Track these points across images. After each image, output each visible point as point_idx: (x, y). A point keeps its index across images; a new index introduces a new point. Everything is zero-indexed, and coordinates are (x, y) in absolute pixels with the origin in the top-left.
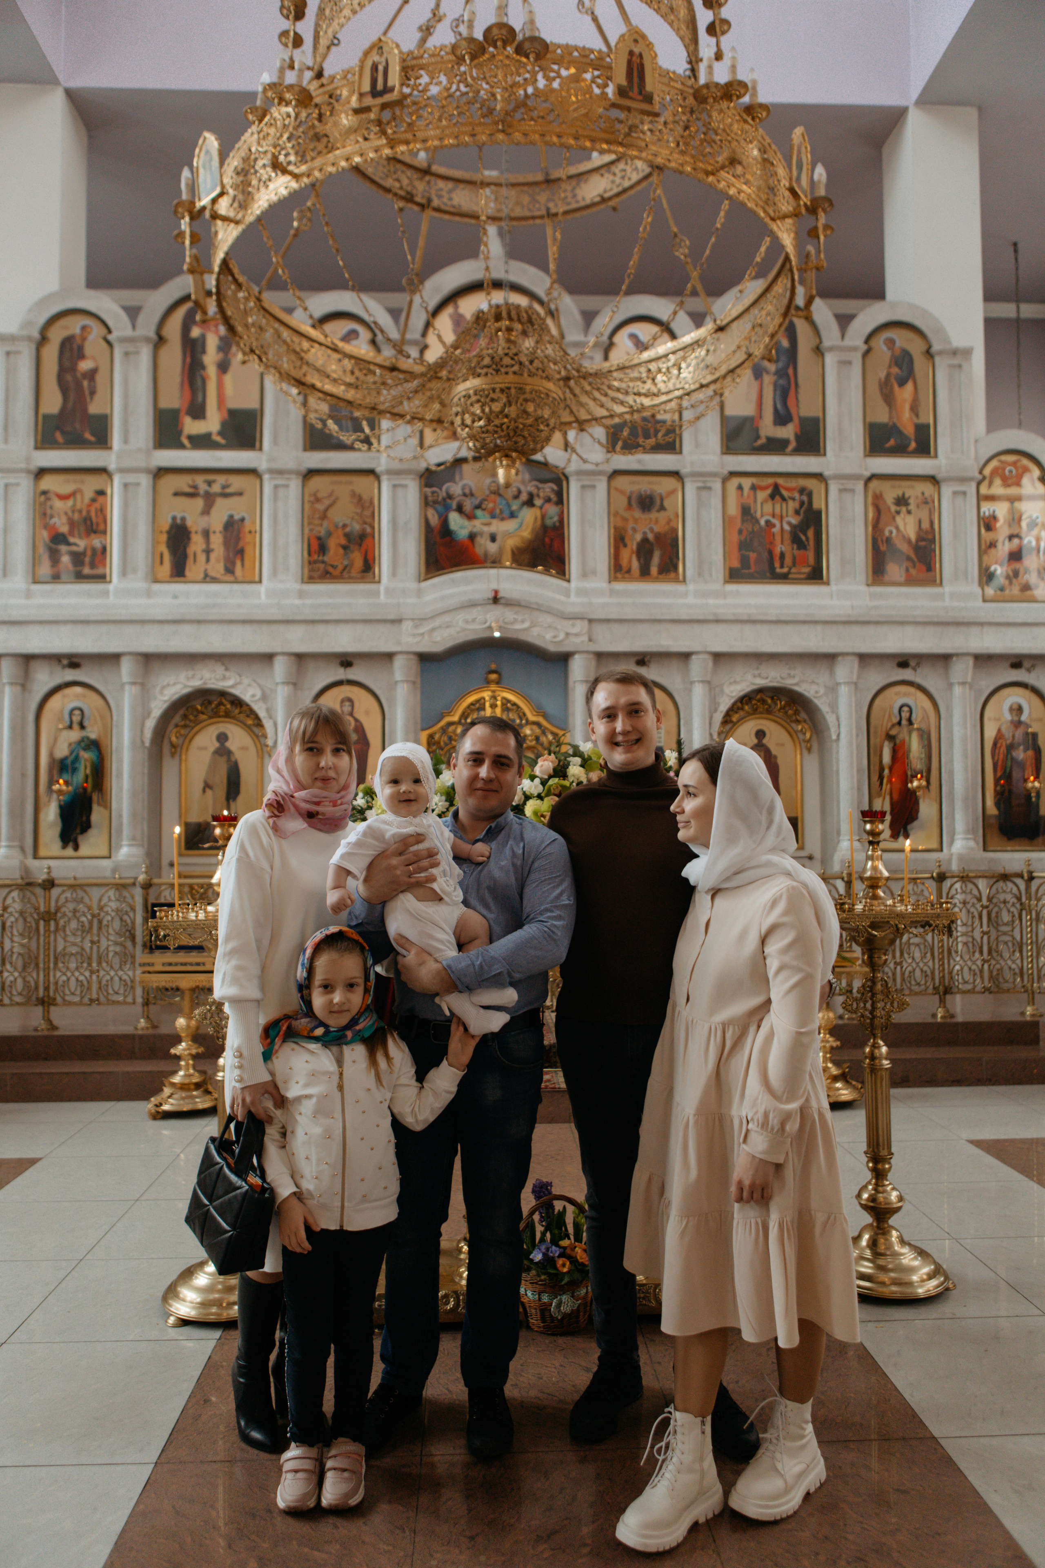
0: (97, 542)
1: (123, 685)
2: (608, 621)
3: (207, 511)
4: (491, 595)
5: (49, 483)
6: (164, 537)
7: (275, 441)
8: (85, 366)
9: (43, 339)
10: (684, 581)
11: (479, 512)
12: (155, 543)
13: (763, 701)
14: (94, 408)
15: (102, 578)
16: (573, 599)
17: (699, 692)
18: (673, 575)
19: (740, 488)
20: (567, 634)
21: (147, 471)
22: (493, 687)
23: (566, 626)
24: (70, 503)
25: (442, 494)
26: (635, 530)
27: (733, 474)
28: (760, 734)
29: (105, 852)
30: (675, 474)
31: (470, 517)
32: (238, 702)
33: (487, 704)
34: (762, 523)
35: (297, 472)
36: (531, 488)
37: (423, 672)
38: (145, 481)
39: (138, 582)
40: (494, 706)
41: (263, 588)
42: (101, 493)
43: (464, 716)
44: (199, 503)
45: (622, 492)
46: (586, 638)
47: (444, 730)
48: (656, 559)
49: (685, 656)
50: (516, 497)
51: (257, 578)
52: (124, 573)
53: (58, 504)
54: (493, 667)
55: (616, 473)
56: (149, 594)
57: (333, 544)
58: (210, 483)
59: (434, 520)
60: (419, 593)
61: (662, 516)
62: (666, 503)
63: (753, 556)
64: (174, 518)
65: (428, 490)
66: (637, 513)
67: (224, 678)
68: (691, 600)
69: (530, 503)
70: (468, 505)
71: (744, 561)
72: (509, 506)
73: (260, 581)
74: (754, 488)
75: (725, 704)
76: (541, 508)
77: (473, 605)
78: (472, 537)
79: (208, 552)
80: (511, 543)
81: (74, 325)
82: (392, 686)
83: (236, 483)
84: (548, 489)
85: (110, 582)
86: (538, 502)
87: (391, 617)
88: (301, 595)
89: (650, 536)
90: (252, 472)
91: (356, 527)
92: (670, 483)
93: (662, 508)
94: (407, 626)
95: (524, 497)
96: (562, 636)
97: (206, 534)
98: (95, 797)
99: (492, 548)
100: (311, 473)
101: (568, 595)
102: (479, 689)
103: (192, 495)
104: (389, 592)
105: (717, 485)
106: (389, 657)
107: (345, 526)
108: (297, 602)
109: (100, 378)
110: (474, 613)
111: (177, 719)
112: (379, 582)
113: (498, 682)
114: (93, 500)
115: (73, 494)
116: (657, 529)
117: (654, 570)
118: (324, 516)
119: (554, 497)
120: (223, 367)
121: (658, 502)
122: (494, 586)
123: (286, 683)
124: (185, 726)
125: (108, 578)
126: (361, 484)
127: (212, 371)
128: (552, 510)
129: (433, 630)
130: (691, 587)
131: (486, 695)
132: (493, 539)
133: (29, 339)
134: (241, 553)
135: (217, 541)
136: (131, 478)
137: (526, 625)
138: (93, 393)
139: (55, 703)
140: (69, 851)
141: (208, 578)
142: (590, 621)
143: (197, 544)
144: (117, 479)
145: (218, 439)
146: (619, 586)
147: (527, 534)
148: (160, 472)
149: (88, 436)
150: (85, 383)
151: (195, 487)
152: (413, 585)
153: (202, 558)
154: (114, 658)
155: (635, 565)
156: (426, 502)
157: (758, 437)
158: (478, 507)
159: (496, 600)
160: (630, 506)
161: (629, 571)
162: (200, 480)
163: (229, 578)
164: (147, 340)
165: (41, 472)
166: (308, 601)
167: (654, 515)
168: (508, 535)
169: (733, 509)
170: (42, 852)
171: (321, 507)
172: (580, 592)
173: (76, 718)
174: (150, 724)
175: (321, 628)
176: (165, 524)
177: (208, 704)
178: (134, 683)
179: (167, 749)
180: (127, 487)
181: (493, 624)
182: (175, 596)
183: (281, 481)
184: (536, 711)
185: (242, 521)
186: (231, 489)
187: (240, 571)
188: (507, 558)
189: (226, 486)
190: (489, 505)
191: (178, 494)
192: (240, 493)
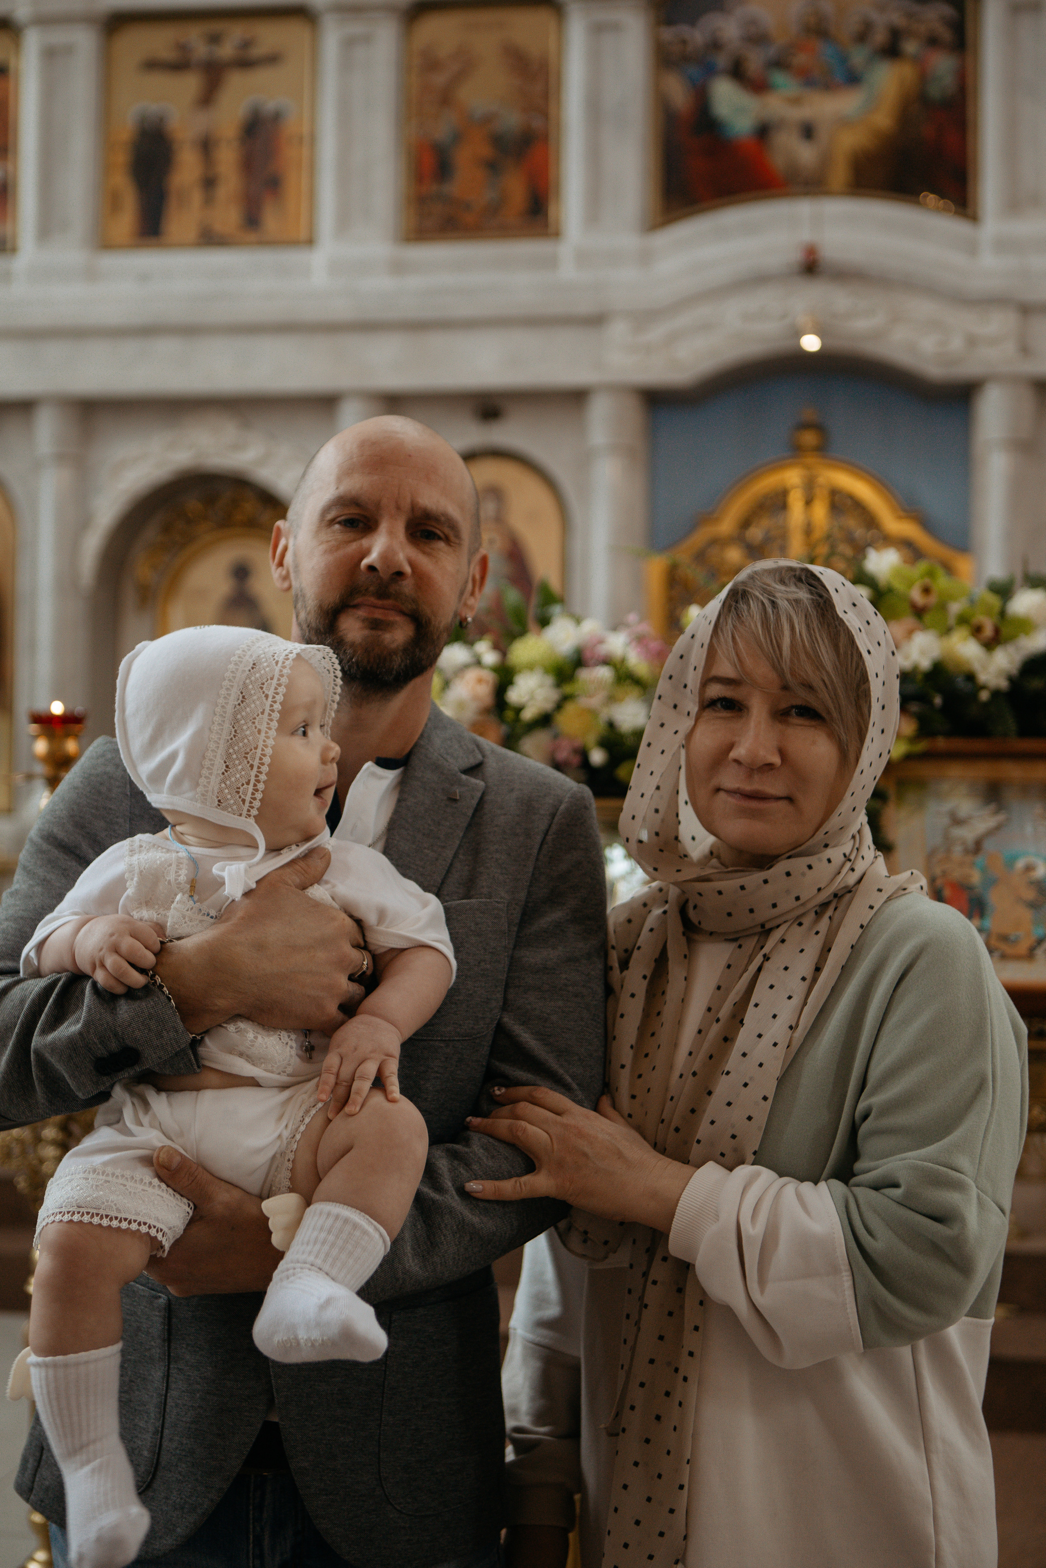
1: (38, 464)
3: (207, 99)
4: (800, 257)
6: (122, 158)
11: (779, 78)
12: (105, 168)
15: (1, 244)
16: (987, 259)
20: (972, 341)
21: (89, 19)
22: (810, 460)
23: (966, 321)
25: (697, 36)
31: (760, 87)
33: (796, 501)
35: (386, 7)
36: (895, 16)
37: (652, 432)
38: (86, 41)
39: (71, 250)
40: (809, 502)
41: (318, 260)
42: (1, 72)
43: (746, 523)
46: (1009, 348)
47: (700, 557)
50: (862, 37)
51: (306, 236)
52: (44, 232)
54: (809, 414)
56: (91, 275)
57: (466, 160)
58: (215, 39)
59: (678, 93)
60: (645, 258)
64: (143, 118)
65: (668, 34)
67: (237, 447)
69: (892, 50)
70: (755, 61)
72: (844, 59)
73: (311, 241)
76: (918, 59)
77: (760, 280)
78: (763, 131)
79: (209, 183)
80: (848, 141)
82: (585, 462)
83: (269, 37)
84: (936, 16)
85: (15, 250)
86: (910, 47)
88: (398, 268)
90: (298, 13)
91: (512, 120)
94: (618, 330)
95: (880, 37)
96: (956, 344)
97: (207, 146)
99: (806, 155)
100: (420, 9)
101: (972, 249)
102: (778, 465)
103: (180, 65)
104: (583, 258)
106: (576, 398)
107: (490, 119)
108: (386, 283)
110: (766, 298)
111: (151, 533)
112: (558, 235)
113: (822, 449)
118: (446, 99)
119: (946, 35)
122: (806, 235)
124: (166, 547)
125: (10, 244)
126: (525, 27)
128: (943, 65)
129: (674, 338)
131: (793, 477)
132: (808, 132)
134: (273, 184)
136: (59, 36)
137: (877, 321)
141: (208, 238)
142: (1024, 309)
143: (187, 168)
144: (30, 40)
147: (884, 119)
148: (117, 22)
151: (183, 48)
152: (630, 241)
153: (196, 197)
154: (23, 407)
156: (665, 58)
158: (779, 64)
159: (811, 266)
162: (195, 36)
163: (252, 237)
166: (413, 282)
168: (844, 123)
171: (440, 79)
172: (1003, 245)
174: (93, 543)
175: (437, 341)
176: (127, 128)
177: (210, 500)
178: (61, 458)
179: (130, 597)
180: (50, 54)
181: (802, 319)
182: (144, 277)
183: (356, 28)
184: (905, 511)
185: (277, 117)
186: (258, 51)
187: (271, 221)
188: (840, 174)
189: (246, 45)
190: (801, 59)
191: (152, 65)
192: (273, 59)
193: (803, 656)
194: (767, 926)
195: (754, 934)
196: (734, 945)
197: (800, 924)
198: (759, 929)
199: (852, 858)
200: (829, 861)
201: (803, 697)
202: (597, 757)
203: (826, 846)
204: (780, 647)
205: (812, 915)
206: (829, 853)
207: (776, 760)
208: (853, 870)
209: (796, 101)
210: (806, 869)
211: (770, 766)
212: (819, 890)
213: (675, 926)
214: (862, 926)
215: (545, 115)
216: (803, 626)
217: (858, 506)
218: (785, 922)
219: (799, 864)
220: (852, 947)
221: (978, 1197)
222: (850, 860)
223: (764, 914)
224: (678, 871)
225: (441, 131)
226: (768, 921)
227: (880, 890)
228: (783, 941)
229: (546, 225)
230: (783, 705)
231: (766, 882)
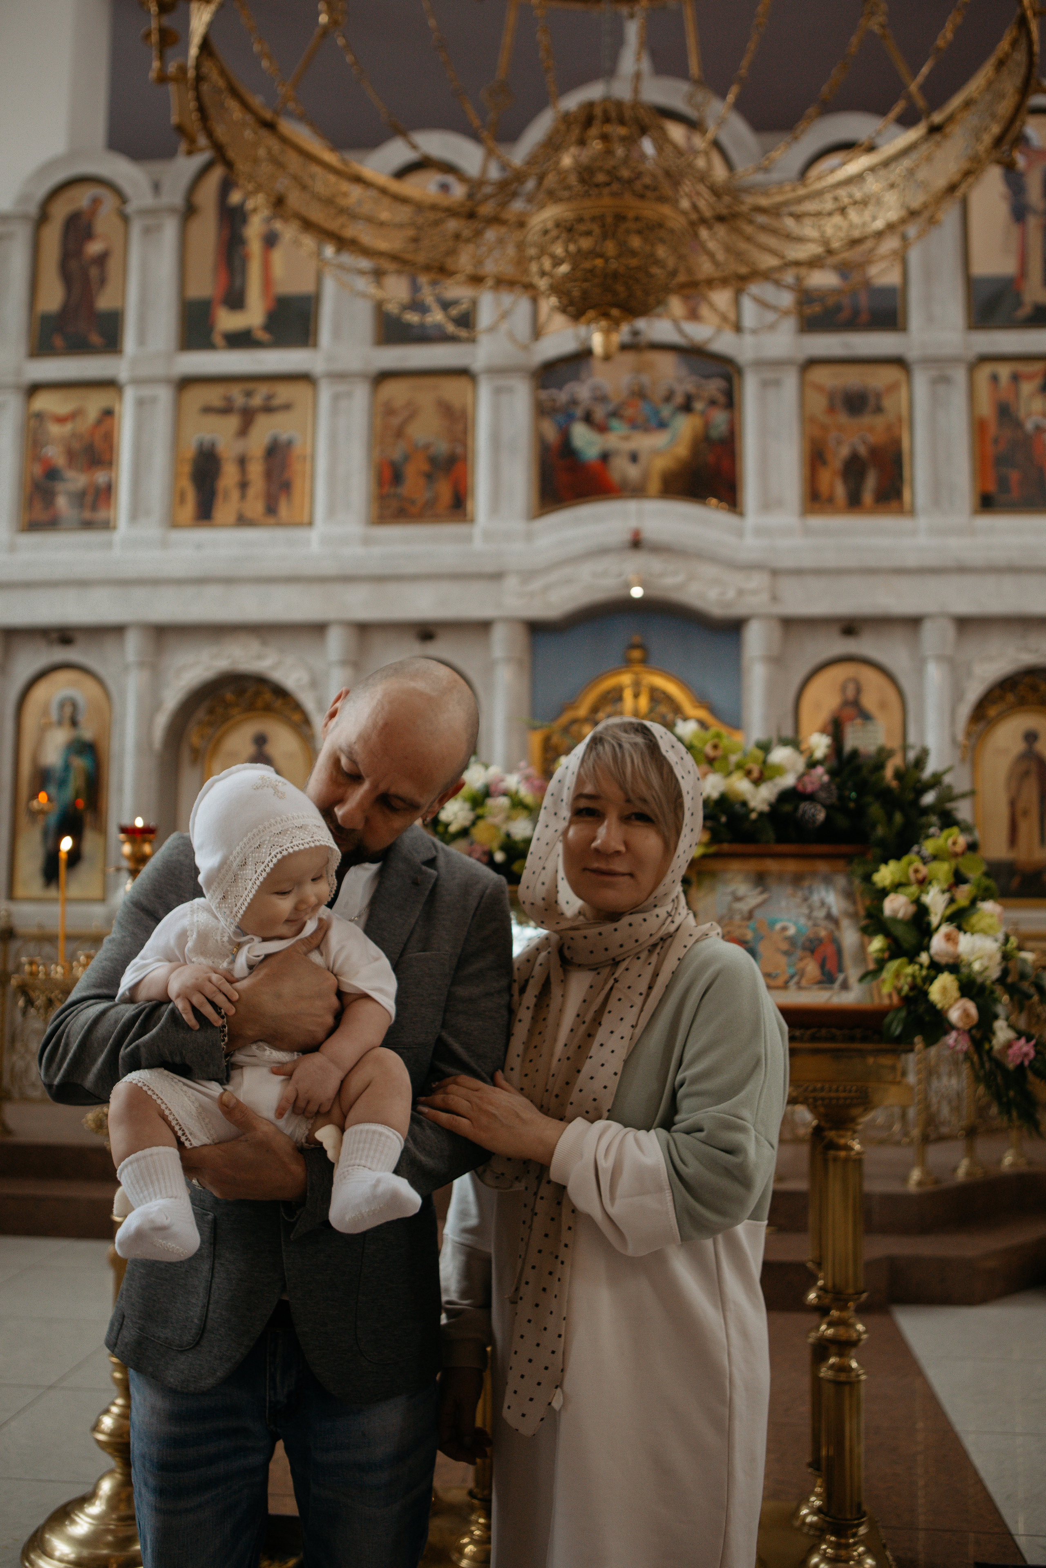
0: (101, 477)
1: (126, 668)
2: (798, 572)
3: (244, 431)
4: (627, 537)
5: (44, 402)
6: (187, 469)
7: (336, 334)
8: (94, 248)
9: (43, 218)
10: (912, 512)
11: (615, 423)
12: (176, 476)
13: (1034, 688)
14: (104, 302)
15: (107, 526)
16: (750, 541)
17: (934, 674)
18: (894, 504)
19: (995, 378)
20: (741, 592)
21: (167, 381)
22: (637, 668)
23: (736, 580)
24: (68, 428)
25: (562, 396)
26: (839, 443)
27: (985, 359)
28: (1031, 737)
29: (96, 892)
30: (899, 362)
31: (602, 428)
32: (280, 692)
33: (628, 695)
34: (1029, 426)
35: (362, 375)
36: (688, 386)
37: (533, 649)
38: (164, 395)
39: (151, 529)
40: (636, 696)
41: (314, 535)
42: (108, 413)
43: (594, 709)
44: (233, 422)
45: (819, 388)
46: (765, 597)
47: (563, 731)
48: (871, 483)
49: (914, 622)
50: (668, 398)
51: (306, 519)
52: (134, 517)
53: (55, 430)
54: (636, 639)
55: (812, 363)
56: (164, 544)
57: (412, 473)
58: (249, 394)
59: (551, 432)
60: (529, 537)
61: (879, 422)
62: (887, 403)
63: (1014, 476)
64: (201, 445)
65: (544, 395)
66: (843, 418)
67: (260, 657)
68: (922, 540)
69: (687, 407)
70: (599, 413)
71: (1003, 483)
72: (657, 412)
73: (310, 524)
74: (1016, 378)
75: (974, 692)
76: (703, 413)
77: (603, 551)
78: (605, 457)
79: (244, 485)
80: (661, 464)
81: (82, 198)
82: (489, 668)
83: (284, 393)
84: (714, 387)
85: (115, 528)
86: (699, 406)
87: (489, 568)
88: (367, 541)
89: (862, 450)
90: (305, 378)
91: (442, 447)
92: (890, 374)
93: (879, 409)
94: (511, 583)
95: (679, 399)
96: (731, 594)
97: (242, 462)
98: (88, 818)
99: (633, 472)
100: (383, 377)
101: (740, 533)
102: (616, 672)
103: (226, 410)
104: (488, 536)
105: (960, 375)
106: (484, 626)
107: (427, 446)
108: (359, 551)
109: (113, 265)
110: (608, 564)
111: (201, 714)
112: (472, 521)
113: (644, 661)
114: (99, 422)
115: (72, 416)
116: (872, 439)
117: (868, 497)
118: (399, 433)
119: (722, 399)
120: (270, 240)
121: (872, 401)
122: (633, 523)
123: (344, 663)
124: (210, 724)
125: (112, 524)
126: (451, 389)
127: (255, 247)
128: (719, 417)
129: (547, 588)
130: (922, 521)
131: (626, 679)
132: (634, 458)
133: (24, 217)
134: (286, 487)
135: (256, 470)
136: (147, 391)
137: (680, 579)
138: (103, 281)
139: (40, 693)
140: (53, 893)
141: (242, 521)
142: (775, 573)
143: (229, 476)
144: (130, 395)
145: (261, 335)
146: (817, 522)
147: (682, 450)
148: (185, 383)
149: (95, 339)
150: (94, 272)
151: (228, 399)
152: (519, 525)
153: (235, 494)
154: (118, 630)
155: (840, 491)
156: (541, 410)
157: (1019, 303)
158: (615, 414)
159: (636, 543)
160: (831, 409)
161: (831, 500)
162: (236, 393)
163: (272, 520)
164: (172, 210)
165: (34, 389)
166: (377, 550)
167: (867, 420)
168: (656, 452)
169: (986, 409)
170: (20, 891)
171: (396, 421)
172: (760, 532)
173: (68, 710)
174: (162, 720)
175: (392, 588)
176: (190, 450)
177: (241, 693)
178: (141, 664)
179: (186, 755)
180: (140, 403)
181: (632, 577)
182: (199, 546)
183: (342, 388)
184: (700, 702)
185: (289, 444)
186: (276, 402)
187: (283, 510)
188: (654, 485)
189: (269, 397)
190: (629, 412)
191: (208, 410)
192: (287, 407)
193: (640, 780)
194: (617, 959)
195: (609, 965)
196: (595, 972)
197: (638, 958)
198: (611, 962)
199: (673, 913)
200: (657, 916)
201: (640, 807)
202: (499, 857)
203: (655, 906)
204: (624, 773)
205: (646, 953)
206: (657, 911)
207: (622, 848)
208: (673, 922)
209: (626, 438)
210: (642, 922)
211: (618, 853)
212: (651, 935)
213: (555, 960)
214: (679, 959)
215: (465, 445)
216: (640, 760)
217: (668, 699)
218: (629, 957)
219: (637, 918)
220: (673, 973)
221: (756, 1137)
222: (671, 915)
223: (614, 952)
224: (558, 923)
225: (396, 453)
226: (617, 956)
227: (691, 935)
228: (627, 969)
229: (465, 515)
230: (626, 813)
231: (616, 930)
